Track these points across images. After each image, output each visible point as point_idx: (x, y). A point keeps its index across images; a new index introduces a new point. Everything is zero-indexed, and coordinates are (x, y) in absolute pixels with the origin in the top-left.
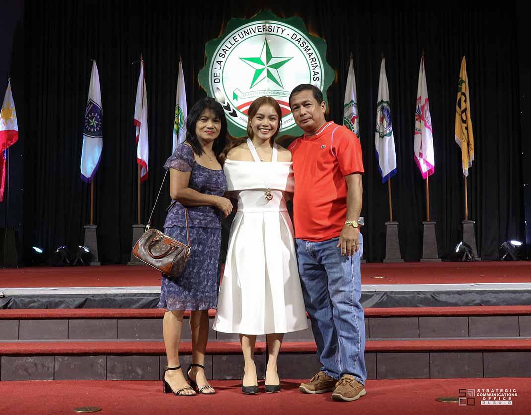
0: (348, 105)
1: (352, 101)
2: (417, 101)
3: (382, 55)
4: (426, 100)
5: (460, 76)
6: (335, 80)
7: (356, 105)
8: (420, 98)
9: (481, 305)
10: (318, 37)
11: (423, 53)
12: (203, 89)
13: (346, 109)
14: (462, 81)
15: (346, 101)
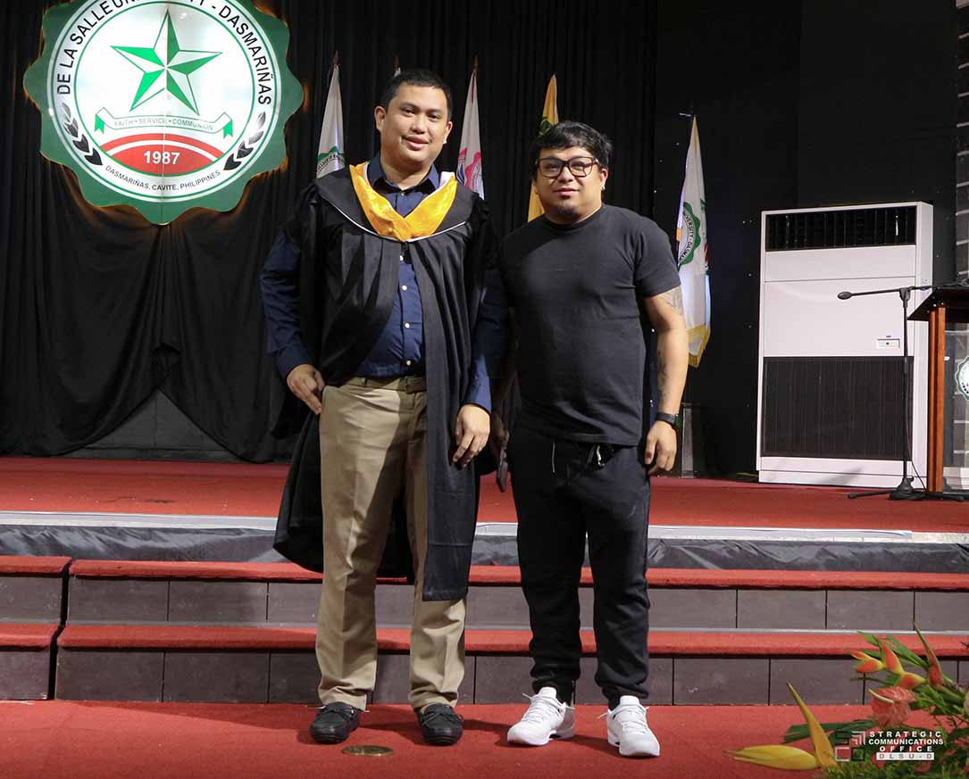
0: (327, 155)
1: (334, 149)
2: (460, 158)
3: (397, 63)
4: (476, 157)
5: (544, 115)
6: (302, 106)
7: (341, 157)
8: (466, 150)
9: (492, 564)
10: (274, 16)
11: (476, 65)
12: (34, 105)
13: (320, 163)
14: (547, 122)
15: (323, 149)
